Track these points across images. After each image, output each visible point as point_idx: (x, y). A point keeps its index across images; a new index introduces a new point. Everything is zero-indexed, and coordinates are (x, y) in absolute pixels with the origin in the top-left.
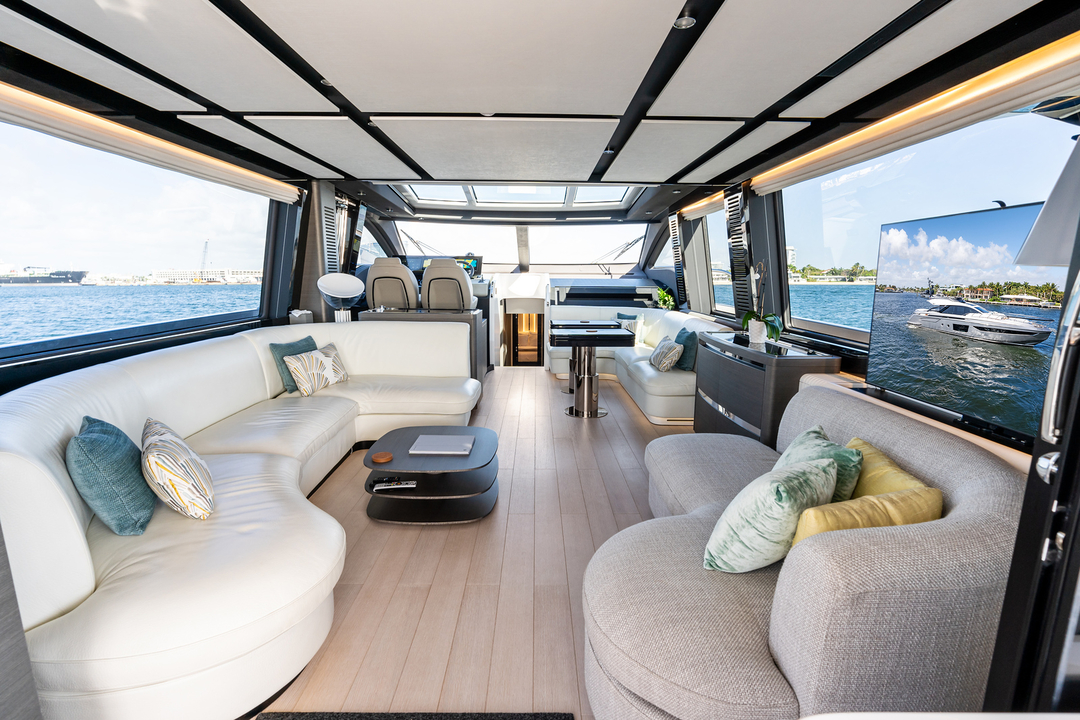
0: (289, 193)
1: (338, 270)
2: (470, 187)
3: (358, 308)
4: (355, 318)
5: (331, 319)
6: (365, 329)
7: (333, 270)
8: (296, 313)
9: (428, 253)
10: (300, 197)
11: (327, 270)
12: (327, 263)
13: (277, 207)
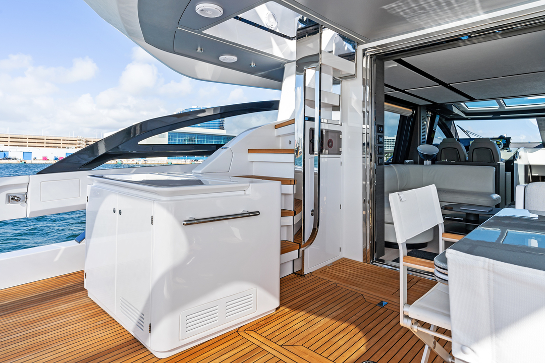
0: (408, 112)
1: (426, 142)
2: (501, 101)
3: (435, 160)
4: (433, 163)
5: (422, 163)
6: (438, 168)
7: (423, 143)
8: (407, 161)
9: (472, 137)
10: (413, 113)
11: (421, 143)
12: (421, 140)
13: (403, 118)
